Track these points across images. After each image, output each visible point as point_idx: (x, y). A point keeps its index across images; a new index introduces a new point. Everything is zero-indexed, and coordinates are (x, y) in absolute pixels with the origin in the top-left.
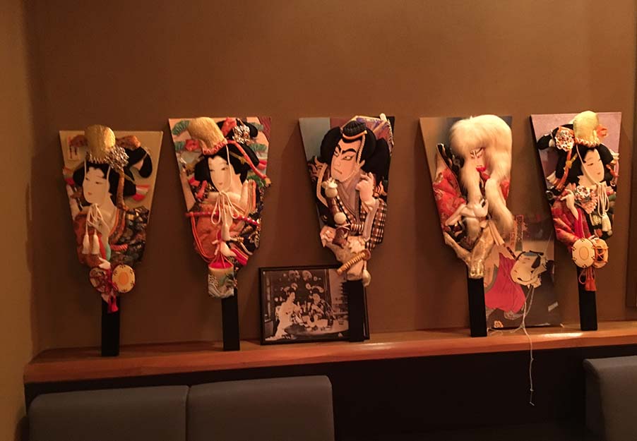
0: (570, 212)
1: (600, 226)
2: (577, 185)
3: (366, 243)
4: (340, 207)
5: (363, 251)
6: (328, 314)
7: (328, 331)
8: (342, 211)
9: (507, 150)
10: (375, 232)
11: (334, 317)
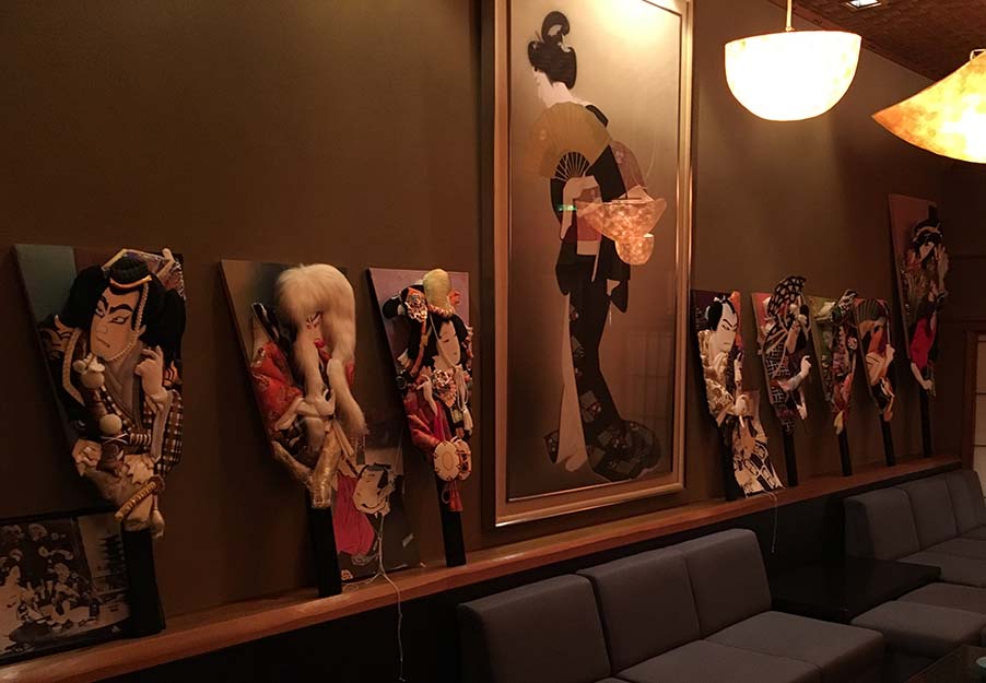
0: (428, 404)
1: (461, 424)
2: (433, 369)
3: (156, 465)
4: (108, 404)
5: (151, 479)
6: (88, 597)
7: (92, 625)
8: (112, 411)
9: (350, 316)
10: (170, 445)
11: (100, 600)
